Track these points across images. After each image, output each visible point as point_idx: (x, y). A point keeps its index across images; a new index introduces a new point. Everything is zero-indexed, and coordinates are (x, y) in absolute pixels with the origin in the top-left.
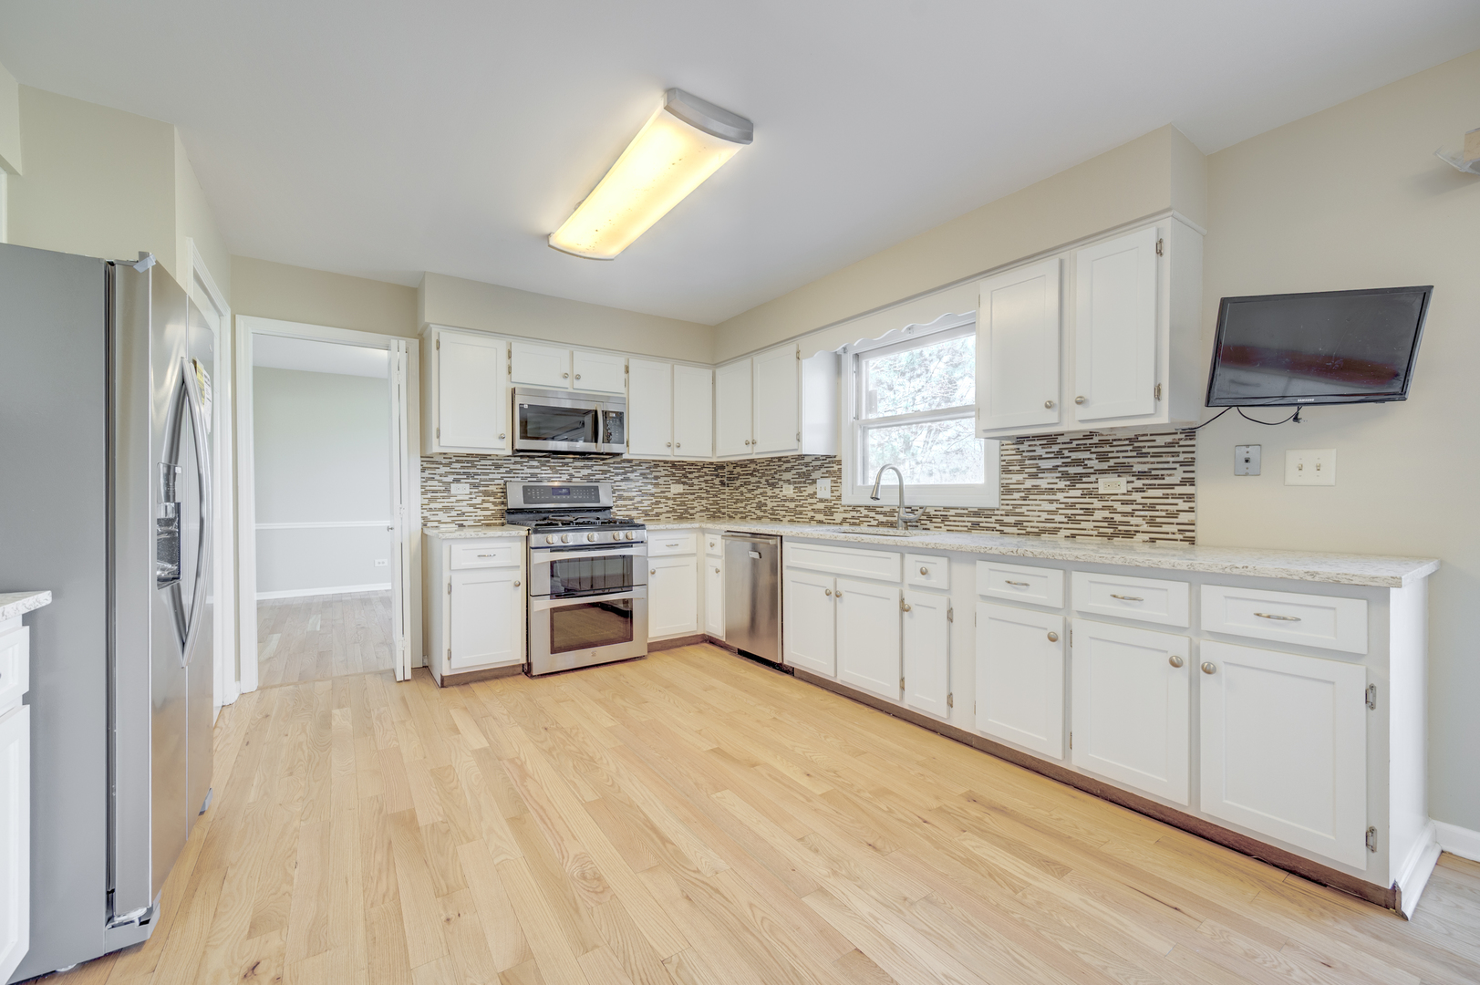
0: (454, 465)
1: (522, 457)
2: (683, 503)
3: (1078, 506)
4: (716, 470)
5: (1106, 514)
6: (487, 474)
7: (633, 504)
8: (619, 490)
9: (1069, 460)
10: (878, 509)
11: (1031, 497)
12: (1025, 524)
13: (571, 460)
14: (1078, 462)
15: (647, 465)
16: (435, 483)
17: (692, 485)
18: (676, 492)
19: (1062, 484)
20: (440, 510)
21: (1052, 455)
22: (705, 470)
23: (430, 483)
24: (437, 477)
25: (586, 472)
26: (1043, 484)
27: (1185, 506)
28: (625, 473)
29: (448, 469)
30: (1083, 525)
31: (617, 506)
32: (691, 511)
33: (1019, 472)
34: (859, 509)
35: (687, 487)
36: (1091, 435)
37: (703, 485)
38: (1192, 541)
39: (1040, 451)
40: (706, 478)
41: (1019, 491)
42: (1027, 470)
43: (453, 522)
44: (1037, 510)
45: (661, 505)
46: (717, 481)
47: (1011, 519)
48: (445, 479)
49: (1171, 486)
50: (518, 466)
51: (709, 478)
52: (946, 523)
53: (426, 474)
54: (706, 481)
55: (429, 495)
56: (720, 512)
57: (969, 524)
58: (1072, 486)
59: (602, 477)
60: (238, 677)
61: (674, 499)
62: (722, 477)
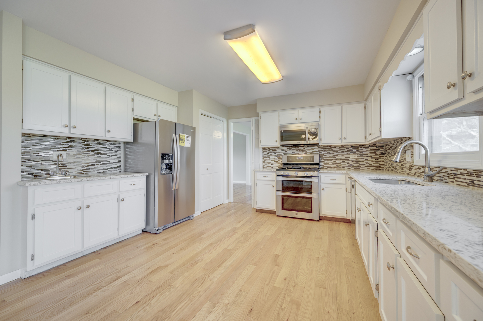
0: (271, 150)
1: (290, 147)
2: (357, 163)
4: (377, 147)
6: (279, 153)
7: (332, 162)
8: (325, 157)
13: (306, 147)
15: (339, 147)
16: (266, 155)
17: (363, 155)
18: (354, 157)
20: (267, 163)
22: (370, 148)
23: (265, 155)
24: (266, 154)
25: (312, 151)
28: (328, 151)
29: (269, 152)
31: (325, 163)
32: (362, 166)
34: (420, 167)
35: (360, 156)
37: (369, 155)
40: (371, 151)
43: (270, 166)
45: (345, 163)
46: (378, 153)
48: (268, 154)
50: (289, 150)
51: (374, 151)
52: (456, 179)
53: (264, 153)
54: (371, 153)
55: (265, 159)
56: (380, 167)
59: (318, 152)
60: (228, 198)
61: (352, 161)
62: (381, 151)
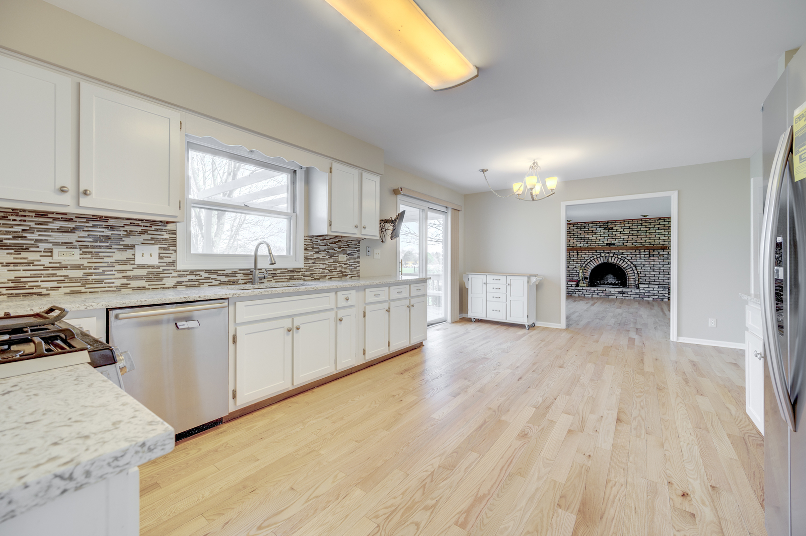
3: (332, 266)
5: (340, 269)
9: (329, 247)
10: (219, 272)
11: (316, 262)
12: (314, 275)
14: (332, 248)
19: (327, 257)
21: (324, 244)
26: (321, 256)
27: (358, 265)
30: (334, 273)
33: (311, 250)
34: (198, 273)
36: (337, 237)
38: (359, 276)
39: (320, 242)
41: (311, 259)
42: (315, 250)
44: (319, 268)
47: (308, 273)
49: (355, 258)
52: (275, 278)
57: (288, 277)
58: (330, 258)
